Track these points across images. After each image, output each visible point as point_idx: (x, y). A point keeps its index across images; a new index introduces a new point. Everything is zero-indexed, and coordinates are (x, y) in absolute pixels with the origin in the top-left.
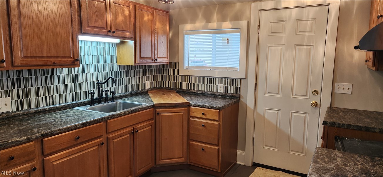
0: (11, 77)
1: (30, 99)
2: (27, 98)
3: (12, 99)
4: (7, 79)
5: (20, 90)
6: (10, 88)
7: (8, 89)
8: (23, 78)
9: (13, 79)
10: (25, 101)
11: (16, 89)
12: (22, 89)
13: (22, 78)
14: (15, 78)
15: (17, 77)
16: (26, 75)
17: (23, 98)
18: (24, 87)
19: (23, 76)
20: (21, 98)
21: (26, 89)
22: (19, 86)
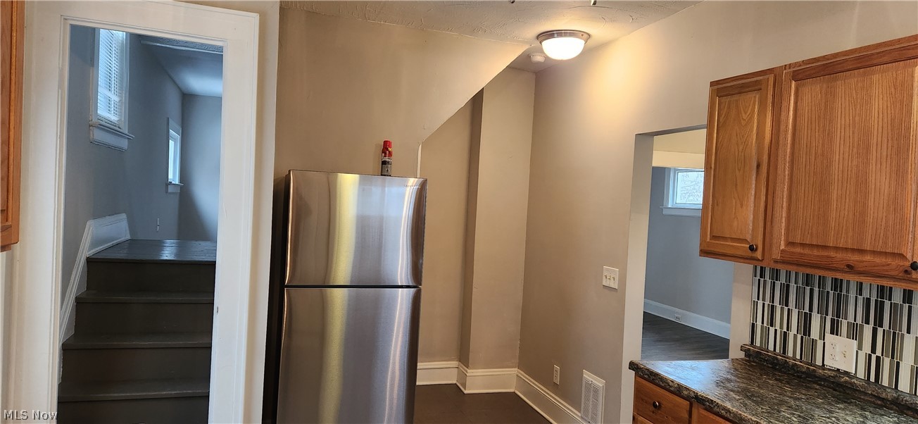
0: (866, 294)
1: (898, 364)
2: (893, 357)
3: (860, 347)
4: (856, 297)
5: (880, 331)
6: (859, 321)
7: (855, 321)
8: (891, 303)
9: (868, 300)
10: (886, 362)
11: (872, 325)
12: (884, 330)
13: (887, 304)
14: (873, 300)
15: (877, 298)
16: (897, 298)
17: (882, 355)
18: (890, 328)
19: (890, 300)
20: (879, 353)
21: (894, 333)
22: (879, 322)
